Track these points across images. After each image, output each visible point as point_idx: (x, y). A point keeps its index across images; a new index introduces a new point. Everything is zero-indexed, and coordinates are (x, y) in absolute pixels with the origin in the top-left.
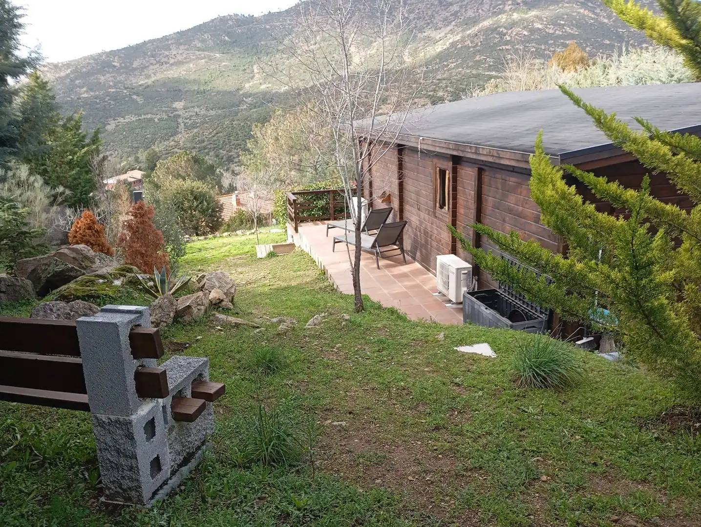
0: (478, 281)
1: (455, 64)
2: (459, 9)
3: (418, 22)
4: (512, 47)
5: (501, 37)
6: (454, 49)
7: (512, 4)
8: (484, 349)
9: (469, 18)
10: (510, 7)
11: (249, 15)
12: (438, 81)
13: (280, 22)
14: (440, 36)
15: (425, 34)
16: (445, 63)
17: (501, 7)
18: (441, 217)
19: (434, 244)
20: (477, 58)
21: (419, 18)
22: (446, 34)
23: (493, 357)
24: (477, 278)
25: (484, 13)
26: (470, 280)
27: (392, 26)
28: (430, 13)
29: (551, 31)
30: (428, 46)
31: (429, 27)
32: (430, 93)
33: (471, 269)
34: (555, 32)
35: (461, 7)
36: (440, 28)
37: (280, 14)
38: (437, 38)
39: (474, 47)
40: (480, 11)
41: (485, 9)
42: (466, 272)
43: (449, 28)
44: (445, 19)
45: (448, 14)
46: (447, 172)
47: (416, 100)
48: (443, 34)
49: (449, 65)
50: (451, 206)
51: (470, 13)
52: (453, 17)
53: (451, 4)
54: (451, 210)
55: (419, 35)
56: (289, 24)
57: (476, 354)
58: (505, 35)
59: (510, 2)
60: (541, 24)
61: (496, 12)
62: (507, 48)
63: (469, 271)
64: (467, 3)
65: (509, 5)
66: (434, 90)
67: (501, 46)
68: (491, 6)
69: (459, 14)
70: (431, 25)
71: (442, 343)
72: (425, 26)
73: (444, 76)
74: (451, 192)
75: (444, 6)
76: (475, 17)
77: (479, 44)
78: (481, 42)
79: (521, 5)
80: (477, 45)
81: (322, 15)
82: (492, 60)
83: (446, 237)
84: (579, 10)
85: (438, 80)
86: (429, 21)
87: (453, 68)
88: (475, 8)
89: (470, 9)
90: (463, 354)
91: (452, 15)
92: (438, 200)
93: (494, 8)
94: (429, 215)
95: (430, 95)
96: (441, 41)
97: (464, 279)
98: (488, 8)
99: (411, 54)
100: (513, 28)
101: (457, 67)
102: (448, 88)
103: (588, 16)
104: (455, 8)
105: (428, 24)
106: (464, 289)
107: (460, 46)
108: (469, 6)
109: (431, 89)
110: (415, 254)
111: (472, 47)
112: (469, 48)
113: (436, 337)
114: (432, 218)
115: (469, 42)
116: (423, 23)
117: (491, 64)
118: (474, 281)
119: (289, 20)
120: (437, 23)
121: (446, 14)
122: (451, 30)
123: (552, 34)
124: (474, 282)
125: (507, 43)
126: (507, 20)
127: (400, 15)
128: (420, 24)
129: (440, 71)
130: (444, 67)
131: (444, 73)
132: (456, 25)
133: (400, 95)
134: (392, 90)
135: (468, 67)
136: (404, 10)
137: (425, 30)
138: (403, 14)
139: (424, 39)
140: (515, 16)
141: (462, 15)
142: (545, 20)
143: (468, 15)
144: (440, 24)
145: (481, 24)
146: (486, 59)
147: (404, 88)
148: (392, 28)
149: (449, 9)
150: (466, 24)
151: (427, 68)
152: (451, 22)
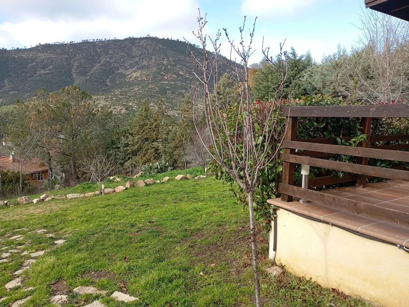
2: (138, 60)
3: (115, 64)
4: (168, 82)
5: (162, 77)
6: (136, 81)
11: (3, 48)
12: (128, 97)
13: (26, 55)
15: (120, 71)
16: (132, 88)
17: (161, 61)
20: (150, 87)
21: (116, 62)
22: (131, 72)
25: (152, 64)
28: (122, 60)
29: (188, 77)
30: (121, 78)
34: (190, 77)
35: (140, 59)
36: (128, 69)
37: (25, 50)
38: (127, 74)
39: (148, 81)
40: (150, 62)
43: (133, 69)
44: (131, 65)
45: (133, 62)
47: (116, 107)
48: (130, 72)
49: (134, 89)
51: (145, 63)
52: (135, 64)
53: (134, 57)
55: (116, 71)
56: (32, 57)
58: (164, 76)
59: (166, 60)
60: (183, 72)
61: (159, 64)
62: (166, 83)
65: (166, 61)
66: (127, 102)
67: (162, 82)
68: (156, 60)
69: (139, 63)
70: (123, 67)
72: (119, 67)
75: (130, 57)
76: (148, 65)
77: (151, 79)
80: (149, 79)
81: (54, 54)
82: (158, 88)
86: (121, 64)
87: (137, 91)
88: (147, 61)
89: (145, 61)
95: (124, 104)
96: (129, 76)
98: (155, 61)
99: (111, 82)
100: (169, 73)
101: (139, 90)
102: (135, 101)
104: (137, 59)
105: (121, 66)
107: (140, 79)
108: (144, 59)
109: (125, 101)
111: (146, 80)
112: (145, 81)
115: (145, 78)
116: (118, 65)
117: (158, 90)
119: (32, 54)
120: (126, 66)
122: (134, 71)
125: (165, 80)
126: (165, 68)
127: (105, 60)
128: (116, 65)
129: (129, 91)
130: (131, 90)
131: (132, 93)
132: (137, 68)
133: (106, 103)
134: (101, 100)
135: (145, 91)
136: (107, 57)
137: (120, 69)
138: (106, 59)
139: (119, 74)
140: (169, 67)
141: (140, 63)
142: (184, 70)
143: (144, 64)
144: (128, 67)
145: (151, 69)
146: (155, 88)
147: (108, 99)
148: (99, 66)
149: (133, 59)
150: (143, 68)
151: (121, 90)
152: (134, 66)
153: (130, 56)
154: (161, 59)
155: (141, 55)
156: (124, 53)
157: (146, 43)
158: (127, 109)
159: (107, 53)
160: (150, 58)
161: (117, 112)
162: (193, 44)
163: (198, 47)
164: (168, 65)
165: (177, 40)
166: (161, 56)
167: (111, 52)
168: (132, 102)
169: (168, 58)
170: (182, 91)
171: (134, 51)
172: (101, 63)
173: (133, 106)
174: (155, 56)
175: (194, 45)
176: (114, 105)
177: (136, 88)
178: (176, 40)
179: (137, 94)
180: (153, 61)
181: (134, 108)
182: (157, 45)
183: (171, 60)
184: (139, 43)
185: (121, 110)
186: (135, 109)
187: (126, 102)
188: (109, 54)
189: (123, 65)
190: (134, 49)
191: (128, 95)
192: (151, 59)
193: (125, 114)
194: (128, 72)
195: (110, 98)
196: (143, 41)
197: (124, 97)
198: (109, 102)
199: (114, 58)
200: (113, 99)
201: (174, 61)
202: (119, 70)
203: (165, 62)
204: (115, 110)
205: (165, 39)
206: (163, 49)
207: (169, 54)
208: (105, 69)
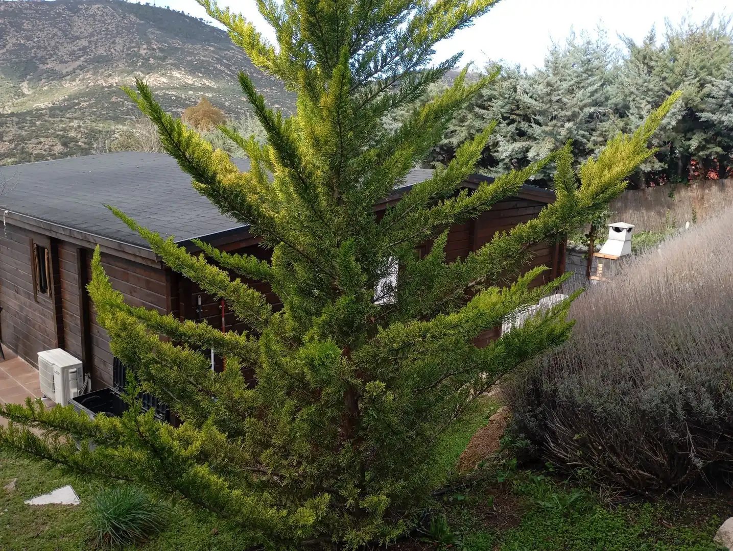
0: (92, 378)
1: (88, 103)
2: (87, 45)
3: (38, 51)
6: (85, 86)
7: (148, 49)
8: (65, 495)
9: (101, 56)
10: (145, 51)
12: (68, 120)
14: (67, 70)
15: (48, 66)
16: (76, 101)
17: (135, 49)
18: (44, 303)
19: (39, 334)
20: (114, 99)
21: (39, 48)
22: (74, 69)
23: (75, 504)
24: (89, 374)
25: (117, 53)
26: (80, 379)
27: (5, 50)
28: (53, 44)
30: (52, 80)
31: (53, 59)
32: (59, 133)
33: (81, 366)
34: (194, 83)
35: (90, 42)
36: (67, 62)
38: (64, 72)
39: (108, 87)
40: (112, 50)
41: (118, 49)
42: (75, 370)
43: (78, 63)
44: (72, 53)
45: (76, 49)
46: (46, 250)
47: (42, 139)
48: (70, 69)
49: (80, 104)
50: (53, 291)
51: (101, 51)
52: (81, 52)
53: (78, 38)
54: (53, 296)
55: (41, 66)
57: (53, 505)
58: (142, 80)
59: (145, 46)
60: (180, 74)
61: (130, 54)
63: (78, 369)
64: (97, 40)
65: (144, 49)
66: (64, 130)
68: (124, 46)
69: (88, 50)
70: (55, 57)
71: (11, 496)
72: (47, 57)
73: (74, 115)
74: (52, 275)
75: (70, 38)
76: (107, 56)
77: (115, 85)
78: (117, 83)
79: (157, 51)
82: (131, 104)
83: (51, 326)
84: (216, 65)
85: (69, 118)
86: (52, 52)
87: (86, 108)
88: (106, 46)
89: (101, 46)
90: (37, 508)
91: (80, 50)
92: (38, 282)
93: (128, 49)
94: (29, 299)
95: (60, 135)
96: (69, 77)
97: (73, 379)
98: (122, 49)
99: (31, 87)
101: (90, 106)
102: (82, 129)
103: (224, 72)
104: (84, 43)
105: (51, 56)
106: (74, 392)
107: (92, 84)
108: (100, 44)
109: (61, 128)
110: (17, 346)
111: (106, 87)
112: (103, 87)
113: (4, 488)
114: (34, 303)
116: (44, 53)
117: (130, 107)
118: (86, 378)
120: (62, 56)
121: (73, 47)
122: (80, 66)
123: (192, 85)
124: (86, 381)
126: (143, 64)
127: (14, 41)
128: (41, 53)
129: (70, 108)
130: (75, 106)
131: (75, 112)
132: (86, 62)
133: (20, 131)
134: (8, 125)
135: (103, 108)
136: (20, 36)
137: (48, 61)
138: (17, 40)
139: (47, 71)
140: (152, 61)
141: (92, 51)
142: (183, 69)
143: (99, 53)
144: (66, 58)
145: (115, 64)
146: (123, 102)
147: (25, 124)
148: (4, 53)
149: (75, 43)
150: (98, 62)
151: (53, 104)
152: (80, 57)
153: (70, 36)
154: (134, 45)
155: (92, 35)
156: (55, 30)
157: (102, 11)
158: (65, 144)
159: (19, 27)
160: (112, 41)
161: (45, 151)
162: (198, 17)
163: (208, 24)
164: (150, 58)
165: (166, 8)
166: (135, 38)
167: (27, 25)
168: (76, 129)
169: (149, 43)
170: (179, 110)
171: (77, 26)
172: (8, 47)
173: (78, 138)
174: (122, 38)
175: (201, 19)
176: (37, 137)
177: (85, 101)
178: (163, 7)
179: (86, 114)
180: (119, 47)
181: (80, 143)
182: (125, 15)
183: (155, 47)
184: (86, 9)
185: (52, 146)
186: (83, 144)
187: (61, 131)
188: (24, 30)
189: (55, 53)
190: (78, 21)
191: (68, 116)
192: (114, 42)
193: (62, 154)
194: (66, 68)
195: (28, 122)
196: (96, 6)
197: (59, 119)
198: (26, 131)
199: (36, 40)
200: (35, 123)
201: (161, 50)
202: (48, 64)
203: (143, 52)
204: (40, 146)
205: (142, 4)
206: (139, 24)
207: (151, 36)
208: (17, 60)
